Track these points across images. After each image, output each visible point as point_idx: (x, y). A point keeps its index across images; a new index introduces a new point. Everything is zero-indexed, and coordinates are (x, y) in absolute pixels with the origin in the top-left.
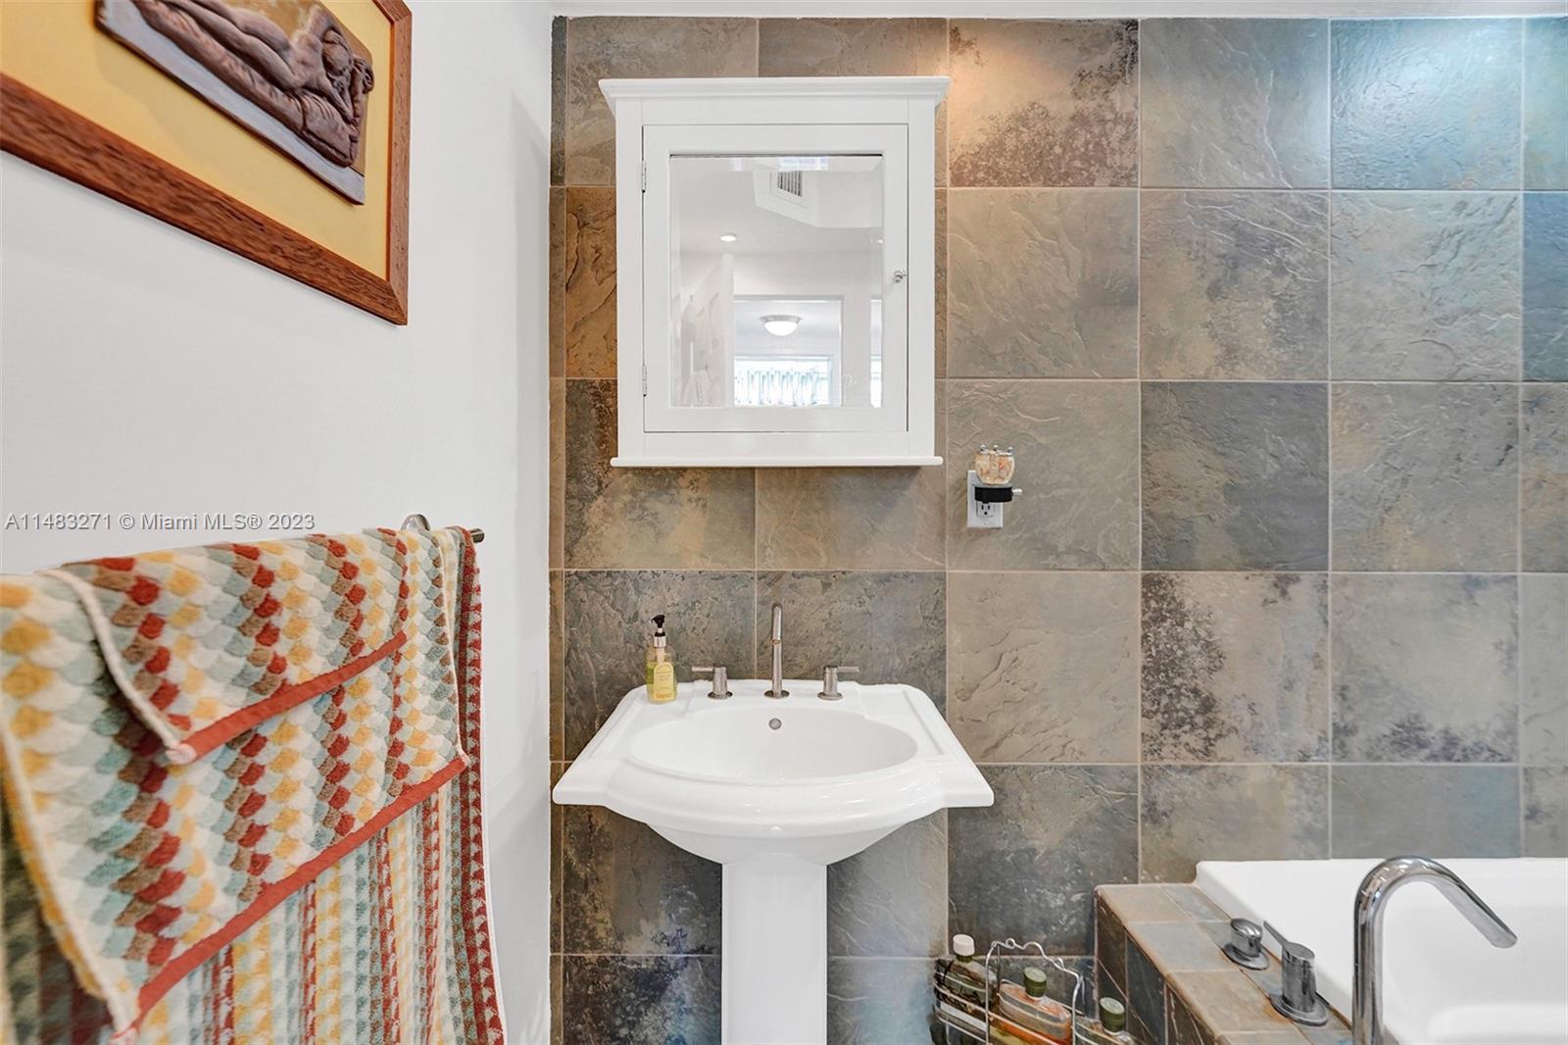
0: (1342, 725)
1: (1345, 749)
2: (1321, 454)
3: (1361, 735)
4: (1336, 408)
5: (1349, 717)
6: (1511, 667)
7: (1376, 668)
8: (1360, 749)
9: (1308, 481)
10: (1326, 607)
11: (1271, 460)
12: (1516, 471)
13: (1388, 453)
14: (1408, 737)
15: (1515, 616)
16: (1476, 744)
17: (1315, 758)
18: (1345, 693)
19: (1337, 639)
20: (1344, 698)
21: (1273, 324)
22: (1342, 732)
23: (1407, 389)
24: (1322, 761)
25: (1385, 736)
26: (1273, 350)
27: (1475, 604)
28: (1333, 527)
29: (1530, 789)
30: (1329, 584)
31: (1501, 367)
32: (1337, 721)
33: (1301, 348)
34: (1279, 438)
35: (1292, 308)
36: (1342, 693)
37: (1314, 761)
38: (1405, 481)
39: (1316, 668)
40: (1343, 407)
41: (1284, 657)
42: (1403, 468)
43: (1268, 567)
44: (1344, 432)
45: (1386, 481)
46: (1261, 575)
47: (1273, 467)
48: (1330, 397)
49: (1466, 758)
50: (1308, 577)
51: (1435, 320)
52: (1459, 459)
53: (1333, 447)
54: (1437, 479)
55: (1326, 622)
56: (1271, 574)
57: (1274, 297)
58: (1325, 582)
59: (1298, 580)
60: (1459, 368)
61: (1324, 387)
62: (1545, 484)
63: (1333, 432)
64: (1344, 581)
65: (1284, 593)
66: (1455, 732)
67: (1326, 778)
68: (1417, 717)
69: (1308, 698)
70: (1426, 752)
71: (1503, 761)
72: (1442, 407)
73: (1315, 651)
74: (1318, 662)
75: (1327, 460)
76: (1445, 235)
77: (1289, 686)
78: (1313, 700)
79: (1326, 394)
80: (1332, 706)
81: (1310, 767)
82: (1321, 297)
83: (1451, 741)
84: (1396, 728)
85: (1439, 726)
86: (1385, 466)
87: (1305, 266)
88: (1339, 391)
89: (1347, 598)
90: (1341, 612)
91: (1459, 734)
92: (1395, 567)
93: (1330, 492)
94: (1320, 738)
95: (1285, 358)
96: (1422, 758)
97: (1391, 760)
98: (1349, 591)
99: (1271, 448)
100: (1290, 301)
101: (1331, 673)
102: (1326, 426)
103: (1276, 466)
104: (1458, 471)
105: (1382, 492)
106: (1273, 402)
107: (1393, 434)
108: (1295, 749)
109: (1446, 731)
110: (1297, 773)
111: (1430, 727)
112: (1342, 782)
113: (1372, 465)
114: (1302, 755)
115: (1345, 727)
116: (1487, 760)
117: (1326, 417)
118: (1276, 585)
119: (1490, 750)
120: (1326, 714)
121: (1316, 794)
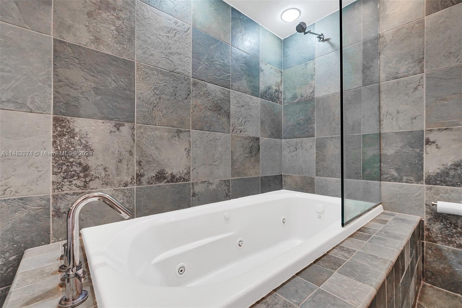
0: (139, 174)
1: (141, 181)
2: (132, 84)
3: (146, 177)
4: (138, 71)
5: (142, 171)
6: (189, 155)
7: (151, 155)
8: (145, 181)
9: (128, 92)
10: (134, 135)
11: (114, 83)
12: (190, 101)
13: (155, 89)
14: (160, 176)
15: (190, 141)
16: (180, 177)
17: (130, 185)
18: (141, 163)
19: (138, 146)
20: (140, 165)
21: (115, 36)
22: (139, 176)
23: (161, 71)
24: (132, 186)
25: (154, 176)
26: (115, 44)
27: (180, 137)
28: (136, 109)
29: (193, 188)
30: (135, 127)
31: (186, 72)
32: (138, 172)
33: (125, 47)
34: (117, 75)
35: (122, 32)
36: (139, 163)
37: (129, 186)
38: (160, 98)
39: (130, 155)
40: (140, 71)
41: (118, 151)
42: (159, 95)
43: (112, 119)
44: (141, 79)
45: (154, 97)
46: (109, 122)
47: (114, 85)
48: (136, 66)
49: (177, 181)
50: (127, 125)
51: (169, 53)
52: (175, 95)
53: (137, 83)
54: (169, 100)
55: (134, 140)
56: (113, 123)
57: (115, 26)
58: (134, 127)
59: (124, 125)
60: (175, 69)
61: (134, 63)
62: (197, 107)
63: (137, 78)
64: (140, 127)
65: (118, 129)
66: (174, 174)
67: (134, 192)
68: (163, 170)
69: (127, 165)
70: (166, 180)
71: (186, 181)
72: (171, 79)
73: (130, 149)
74: (131, 153)
75: (134, 87)
76: (172, 29)
77: (120, 161)
78: (129, 166)
79: (135, 65)
80: (136, 168)
81: (128, 188)
82: (133, 33)
83: (173, 177)
84: (157, 174)
85: (170, 172)
86: (154, 93)
87: (127, 20)
88: (139, 65)
89: (141, 133)
90: (139, 137)
91: (175, 175)
92: (157, 124)
93: (136, 98)
94: (132, 178)
95: (119, 49)
96: (165, 182)
97: (155, 184)
98: (142, 130)
99: (114, 78)
100: (121, 30)
101: (136, 157)
102: (134, 75)
103: (115, 85)
104: (175, 99)
105: (153, 101)
106: (115, 63)
107: (156, 83)
108: (122, 183)
109: (172, 174)
110: (122, 191)
111: (167, 173)
112: (139, 192)
113: (150, 92)
114: (125, 184)
115: (141, 174)
116: (182, 181)
117: (134, 73)
118: (115, 126)
119: (183, 178)
120: (134, 170)
121: (130, 197)
